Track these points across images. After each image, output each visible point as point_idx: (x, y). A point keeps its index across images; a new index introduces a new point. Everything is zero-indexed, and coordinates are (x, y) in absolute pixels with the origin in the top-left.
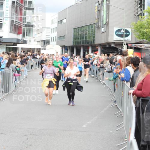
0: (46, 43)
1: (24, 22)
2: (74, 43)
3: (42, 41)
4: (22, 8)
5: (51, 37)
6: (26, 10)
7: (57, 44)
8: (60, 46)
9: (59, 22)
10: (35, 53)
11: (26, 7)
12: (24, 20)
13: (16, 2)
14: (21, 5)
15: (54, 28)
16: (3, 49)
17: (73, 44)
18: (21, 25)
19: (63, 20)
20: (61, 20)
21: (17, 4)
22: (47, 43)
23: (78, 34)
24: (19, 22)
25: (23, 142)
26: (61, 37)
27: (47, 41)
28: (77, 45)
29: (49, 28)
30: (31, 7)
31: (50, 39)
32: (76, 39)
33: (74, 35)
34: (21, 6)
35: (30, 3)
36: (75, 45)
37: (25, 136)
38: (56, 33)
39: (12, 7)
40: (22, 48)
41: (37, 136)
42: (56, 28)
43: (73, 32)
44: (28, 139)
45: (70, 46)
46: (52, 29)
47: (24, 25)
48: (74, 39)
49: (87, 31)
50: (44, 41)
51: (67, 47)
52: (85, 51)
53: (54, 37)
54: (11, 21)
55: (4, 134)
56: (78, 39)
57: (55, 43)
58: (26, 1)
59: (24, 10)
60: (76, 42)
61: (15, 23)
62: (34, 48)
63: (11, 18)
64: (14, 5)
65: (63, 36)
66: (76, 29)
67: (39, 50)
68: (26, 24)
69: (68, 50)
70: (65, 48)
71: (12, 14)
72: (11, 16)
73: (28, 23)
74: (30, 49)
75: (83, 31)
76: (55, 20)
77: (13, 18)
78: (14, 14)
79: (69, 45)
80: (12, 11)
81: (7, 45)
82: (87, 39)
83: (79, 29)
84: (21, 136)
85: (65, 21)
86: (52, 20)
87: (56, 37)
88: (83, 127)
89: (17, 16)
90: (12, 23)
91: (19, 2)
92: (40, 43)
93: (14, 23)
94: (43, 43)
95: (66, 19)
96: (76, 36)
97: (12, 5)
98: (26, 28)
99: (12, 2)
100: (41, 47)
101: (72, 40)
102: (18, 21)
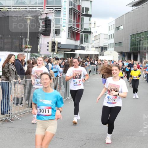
0: (103, 49)
1: (81, 28)
2: (131, 49)
3: (99, 47)
4: (80, 14)
5: (108, 43)
6: (83, 17)
7: (114, 50)
8: (118, 52)
9: (116, 28)
10: (93, 59)
11: (83, 13)
12: (81, 26)
13: (74, 9)
14: (78, 11)
15: (111, 35)
16: (61, 55)
17: (131, 51)
18: (79, 32)
19: (120, 26)
20: (119, 27)
21: (75, 11)
22: (105, 49)
23: (135, 40)
24: (77, 28)
25: (81, 147)
26: (118, 44)
27: (105, 47)
28: (134, 51)
29: (107, 34)
30: (88, 14)
31: (108, 45)
32: (133, 45)
33: (131, 42)
34: (78, 13)
35: (87, 9)
36: (132, 51)
37: (83, 140)
38: (114, 39)
39: (69, 14)
40: (80, 54)
41: (94, 141)
42: (113, 34)
43: (130, 38)
44: (85, 143)
45: (127, 53)
46: (109, 36)
47: (81, 31)
48: (131, 45)
49: (144, 38)
50: (102, 47)
51: (124, 53)
52: (141, 57)
53: (111, 44)
54: (69, 27)
55: (62, 139)
56: (135, 45)
57: (113, 49)
58: (84, 8)
59: (81, 17)
60: (133, 48)
61: (73, 29)
62: (92, 54)
63: (69, 24)
64: (72, 11)
65: (121, 43)
66: (133, 36)
67: (97, 56)
68: (84, 30)
69: (125, 56)
70: (122, 54)
71: (69, 20)
72: (68, 22)
73: (85, 29)
74: (88, 55)
75: (139, 38)
76: (112, 26)
77: (71, 24)
78: (71, 20)
79: (126, 51)
80: (69, 17)
81: (65, 51)
82: (144, 45)
83: (136, 35)
84: (79, 141)
85: (122, 27)
86: (109, 27)
87: (113, 43)
88: (139, 132)
89: (74, 22)
90: (70, 29)
91: (76, 9)
92: (98, 49)
93: (71, 29)
94: (100, 49)
95: (123, 26)
96: (133, 42)
97: (70, 12)
98: (84, 34)
99: (70, 8)
100: (99, 53)
101: (129, 46)
102: (75, 27)
